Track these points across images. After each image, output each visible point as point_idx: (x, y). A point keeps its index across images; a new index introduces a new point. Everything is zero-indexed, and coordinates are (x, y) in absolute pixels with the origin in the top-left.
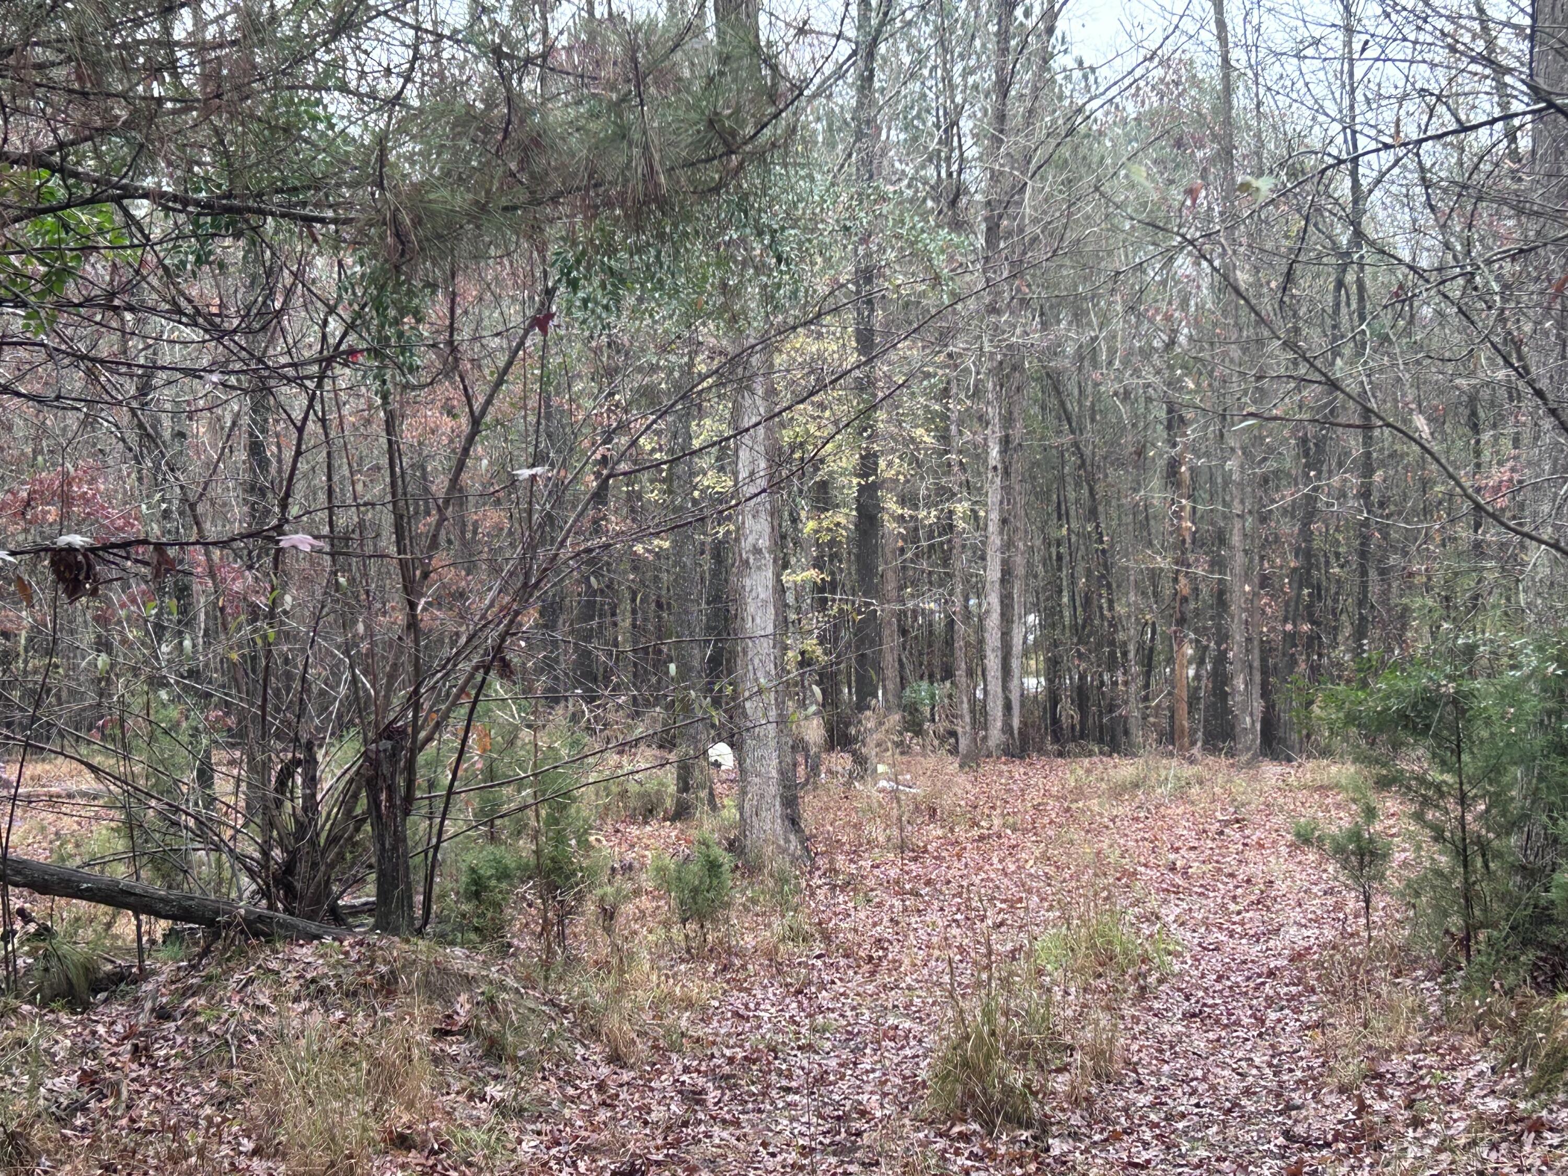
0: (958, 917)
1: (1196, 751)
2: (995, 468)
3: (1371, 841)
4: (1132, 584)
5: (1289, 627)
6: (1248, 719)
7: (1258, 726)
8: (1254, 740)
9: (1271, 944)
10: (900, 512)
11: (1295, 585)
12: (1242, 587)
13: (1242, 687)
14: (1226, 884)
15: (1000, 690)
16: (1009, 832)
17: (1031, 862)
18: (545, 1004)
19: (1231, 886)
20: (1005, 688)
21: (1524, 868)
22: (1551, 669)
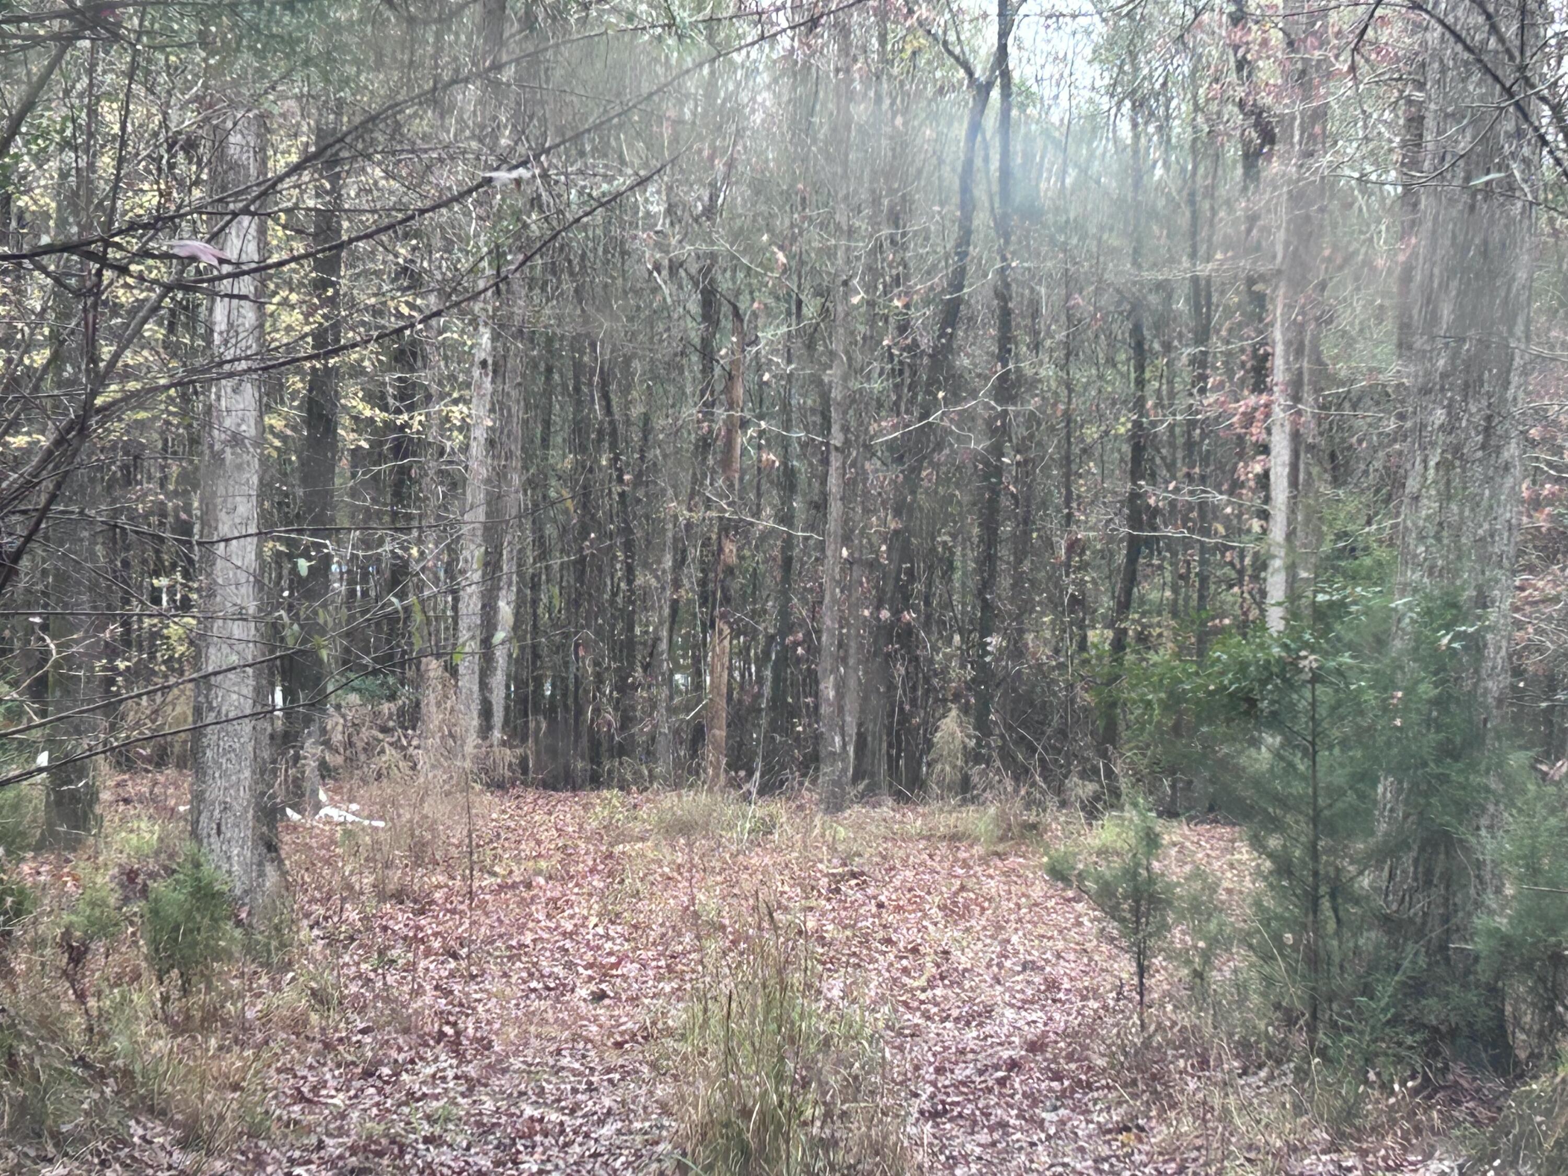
0: (534, 984)
1: (752, 786)
2: (484, 364)
3: (1151, 880)
4: (669, 542)
5: (885, 614)
6: (837, 739)
7: (851, 749)
8: (844, 770)
9: (988, 1029)
10: (368, 413)
11: (896, 556)
12: (838, 551)
13: (832, 694)
14: (884, 953)
15: (476, 688)
16: (541, 880)
17: (594, 920)
18: (74, 1063)
19: (891, 957)
20: (484, 686)
21: (1387, 918)
22: (1445, 641)
